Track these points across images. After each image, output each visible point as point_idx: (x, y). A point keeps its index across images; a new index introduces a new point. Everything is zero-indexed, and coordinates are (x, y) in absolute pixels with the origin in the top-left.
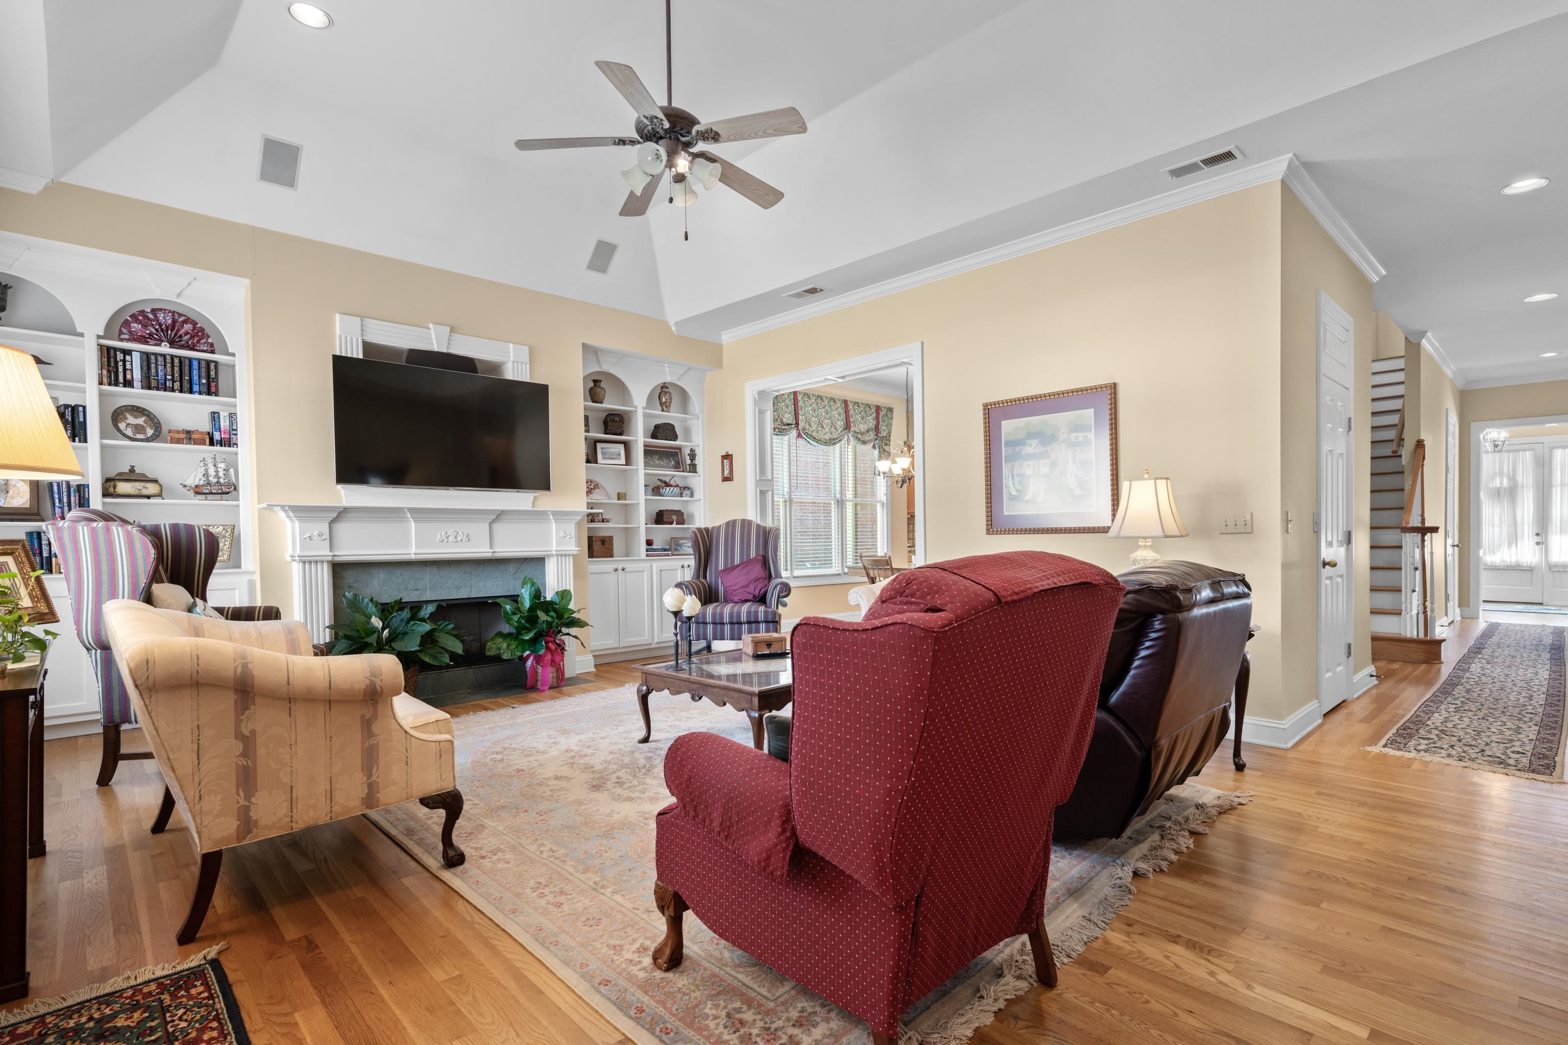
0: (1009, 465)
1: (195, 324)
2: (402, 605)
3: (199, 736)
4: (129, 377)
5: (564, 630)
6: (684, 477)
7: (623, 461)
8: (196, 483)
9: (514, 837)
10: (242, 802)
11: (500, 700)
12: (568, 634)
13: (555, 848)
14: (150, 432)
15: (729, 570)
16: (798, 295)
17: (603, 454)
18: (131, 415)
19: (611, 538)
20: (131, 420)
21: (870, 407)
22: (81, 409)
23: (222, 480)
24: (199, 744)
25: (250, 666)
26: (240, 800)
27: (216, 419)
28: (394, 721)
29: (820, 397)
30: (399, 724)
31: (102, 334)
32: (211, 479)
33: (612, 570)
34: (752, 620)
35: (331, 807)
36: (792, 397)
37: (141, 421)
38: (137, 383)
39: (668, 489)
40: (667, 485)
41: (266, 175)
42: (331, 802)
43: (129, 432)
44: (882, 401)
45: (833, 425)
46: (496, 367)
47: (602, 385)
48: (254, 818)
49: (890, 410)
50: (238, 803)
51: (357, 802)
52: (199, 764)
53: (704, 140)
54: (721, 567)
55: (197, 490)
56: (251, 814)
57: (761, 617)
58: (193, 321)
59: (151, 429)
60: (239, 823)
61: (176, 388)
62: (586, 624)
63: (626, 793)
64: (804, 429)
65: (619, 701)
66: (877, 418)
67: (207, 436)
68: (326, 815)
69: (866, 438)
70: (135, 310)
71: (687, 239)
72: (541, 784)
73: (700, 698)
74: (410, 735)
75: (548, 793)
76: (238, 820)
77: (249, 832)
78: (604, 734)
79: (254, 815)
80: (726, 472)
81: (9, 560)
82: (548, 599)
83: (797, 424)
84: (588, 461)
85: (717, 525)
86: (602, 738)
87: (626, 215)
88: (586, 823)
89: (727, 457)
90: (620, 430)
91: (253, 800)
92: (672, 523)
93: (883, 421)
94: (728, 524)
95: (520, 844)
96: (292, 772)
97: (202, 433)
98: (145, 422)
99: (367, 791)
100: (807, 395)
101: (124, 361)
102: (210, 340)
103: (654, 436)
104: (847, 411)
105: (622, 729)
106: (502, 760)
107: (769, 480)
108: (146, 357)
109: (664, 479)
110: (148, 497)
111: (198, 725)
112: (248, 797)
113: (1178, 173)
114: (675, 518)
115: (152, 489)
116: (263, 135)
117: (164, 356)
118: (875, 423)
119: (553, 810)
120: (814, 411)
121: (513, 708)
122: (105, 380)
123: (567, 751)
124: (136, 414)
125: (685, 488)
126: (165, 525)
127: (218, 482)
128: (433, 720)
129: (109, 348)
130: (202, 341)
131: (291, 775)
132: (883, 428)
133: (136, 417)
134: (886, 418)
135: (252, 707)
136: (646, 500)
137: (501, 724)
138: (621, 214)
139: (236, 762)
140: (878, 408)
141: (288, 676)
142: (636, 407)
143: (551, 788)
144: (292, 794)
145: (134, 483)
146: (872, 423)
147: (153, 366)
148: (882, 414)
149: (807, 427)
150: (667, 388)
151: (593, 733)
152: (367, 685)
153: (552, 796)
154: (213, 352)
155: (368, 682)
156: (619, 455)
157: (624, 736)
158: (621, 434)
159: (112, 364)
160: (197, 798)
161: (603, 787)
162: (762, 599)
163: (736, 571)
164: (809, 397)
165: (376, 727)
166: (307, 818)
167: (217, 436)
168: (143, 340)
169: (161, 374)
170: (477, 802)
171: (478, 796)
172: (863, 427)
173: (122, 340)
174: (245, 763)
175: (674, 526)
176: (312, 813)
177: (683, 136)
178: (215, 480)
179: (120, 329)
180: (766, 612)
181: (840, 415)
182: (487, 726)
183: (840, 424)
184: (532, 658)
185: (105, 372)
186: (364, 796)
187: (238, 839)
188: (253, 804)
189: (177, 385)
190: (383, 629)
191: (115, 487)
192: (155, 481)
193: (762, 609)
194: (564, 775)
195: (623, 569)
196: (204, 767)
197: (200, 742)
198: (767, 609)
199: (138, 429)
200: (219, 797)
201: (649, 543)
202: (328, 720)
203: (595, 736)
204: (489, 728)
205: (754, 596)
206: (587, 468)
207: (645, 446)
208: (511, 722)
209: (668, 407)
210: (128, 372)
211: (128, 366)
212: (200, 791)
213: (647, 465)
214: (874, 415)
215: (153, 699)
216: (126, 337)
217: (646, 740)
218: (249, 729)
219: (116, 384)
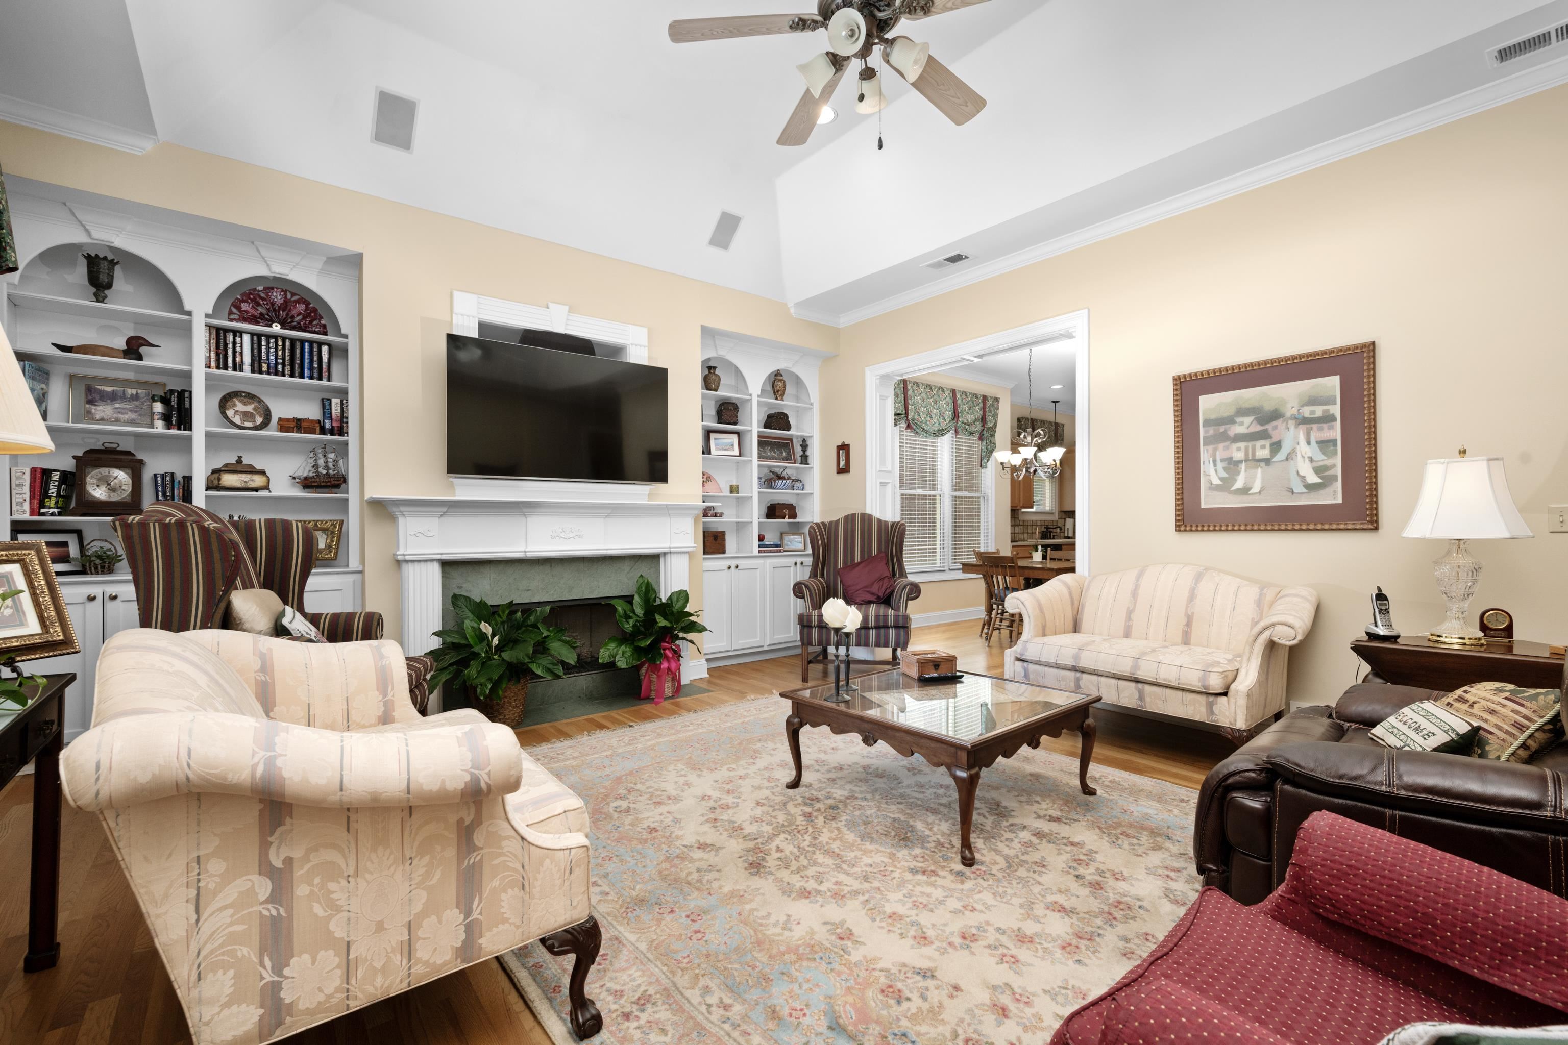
0: (1210, 448)
1: (307, 304)
2: (514, 608)
3: (199, 874)
4: (238, 360)
5: (681, 635)
6: (797, 469)
7: (736, 453)
8: (305, 475)
9: (665, 969)
10: (269, 977)
11: (614, 714)
12: (684, 639)
13: (728, 1001)
14: (259, 420)
15: (850, 565)
16: (938, 265)
17: (716, 445)
18: (241, 401)
19: (723, 534)
20: (240, 407)
21: (977, 397)
22: (187, 394)
23: (331, 472)
24: (198, 888)
25: (279, 762)
26: (265, 974)
27: (327, 406)
28: (506, 824)
29: (929, 386)
30: (512, 826)
31: (210, 312)
32: (320, 470)
33: (726, 568)
34: (881, 624)
35: (410, 968)
36: (902, 386)
37: (250, 408)
38: (247, 367)
39: (781, 481)
40: (779, 477)
41: (381, 136)
42: (410, 960)
43: (237, 420)
44: (990, 391)
45: (941, 415)
46: (617, 350)
47: (717, 372)
48: (287, 1001)
49: (997, 400)
50: (262, 978)
51: (448, 956)
52: (198, 921)
53: (910, 13)
54: (840, 565)
55: (308, 483)
56: (282, 995)
57: (891, 621)
58: (306, 300)
59: (260, 416)
60: (262, 1011)
61: (286, 372)
62: (705, 629)
63: (797, 882)
64: (913, 420)
65: (746, 720)
66: (984, 408)
67: (317, 425)
68: (401, 981)
69: (973, 429)
70: (246, 289)
71: (880, 147)
72: (682, 857)
73: (875, 742)
74: (529, 843)
75: (695, 876)
76: (262, 1007)
77: (279, 1023)
78: (741, 772)
79: (287, 996)
80: (842, 463)
81: (15, 570)
82: (664, 600)
83: (907, 414)
84: (703, 453)
85: (835, 519)
86: (741, 777)
87: (784, 144)
88: (759, 943)
89: (844, 448)
90: (734, 419)
91: (286, 971)
92: (784, 518)
93: (990, 411)
94: (846, 518)
95: (675, 985)
96: (349, 919)
97: (312, 421)
98: (255, 409)
99: (463, 936)
100: (917, 384)
101: (234, 343)
102: (323, 322)
103: (766, 426)
104: (954, 401)
105: (761, 763)
106: (628, 810)
107: (890, 472)
108: (256, 337)
109: (776, 470)
110: (256, 490)
111: (198, 857)
112: (278, 969)
113: (1505, 54)
114: (787, 512)
115: (258, 481)
116: (377, 87)
117: (276, 337)
118: (981, 413)
119: (706, 912)
120: (923, 401)
121: (631, 726)
122: (213, 363)
123: (703, 798)
124: (245, 400)
125: (797, 481)
126: (260, 520)
127: (327, 474)
128: (560, 810)
129: (218, 329)
130: (315, 322)
131: (349, 924)
132: (989, 418)
133: (245, 404)
134: (992, 409)
135: (288, 820)
136: (759, 493)
137: (620, 751)
138: (779, 142)
139: (261, 912)
140: (985, 398)
141: (342, 775)
142: (751, 395)
143: (697, 864)
144: (348, 954)
145: (240, 475)
146: (979, 414)
147: (264, 348)
148: (989, 404)
149: (916, 417)
150: (781, 375)
151: (728, 770)
152: (466, 783)
153: (700, 881)
154: (325, 334)
155: (468, 778)
156: (733, 445)
157: (766, 774)
158: (735, 423)
159: (221, 346)
160: (194, 977)
161: (764, 867)
162: (886, 600)
163: (857, 569)
164: (918, 386)
165: (479, 838)
166: (371, 990)
167: (328, 424)
168: (254, 320)
169: (272, 357)
170: (606, 889)
171: (606, 875)
172: (970, 418)
173: (231, 320)
174: (274, 913)
175: (786, 520)
176: (379, 981)
177: (880, 10)
178: (324, 472)
179: (230, 309)
180: (896, 616)
181: (948, 405)
182: (605, 754)
183: (948, 414)
184: (646, 665)
185: (213, 355)
186: (459, 944)
187: (260, 1037)
188: (287, 978)
189: (287, 370)
190: (493, 635)
191: (219, 479)
192: (263, 473)
193: (891, 612)
194: (709, 842)
195: (737, 567)
196: (207, 927)
197: (201, 884)
198: (897, 613)
199: (247, 416)
200: (231, 973)
201: (761, 538)
202: (406, 833)
203: (732, 774)
204: (607, 756)
205: (879, 597)
206: (703, 459)
207: (759, 437)
208: (630, 748)
209: (782, 395)
210: (238, 355)
211: (238, 349)
212: (199, 966)
213: (760, 457)
214: (981, 405)
215: (120, 819)
216: (236, 317)
217: (795, 784)
218: (282, 857)
219: (226, 368)
